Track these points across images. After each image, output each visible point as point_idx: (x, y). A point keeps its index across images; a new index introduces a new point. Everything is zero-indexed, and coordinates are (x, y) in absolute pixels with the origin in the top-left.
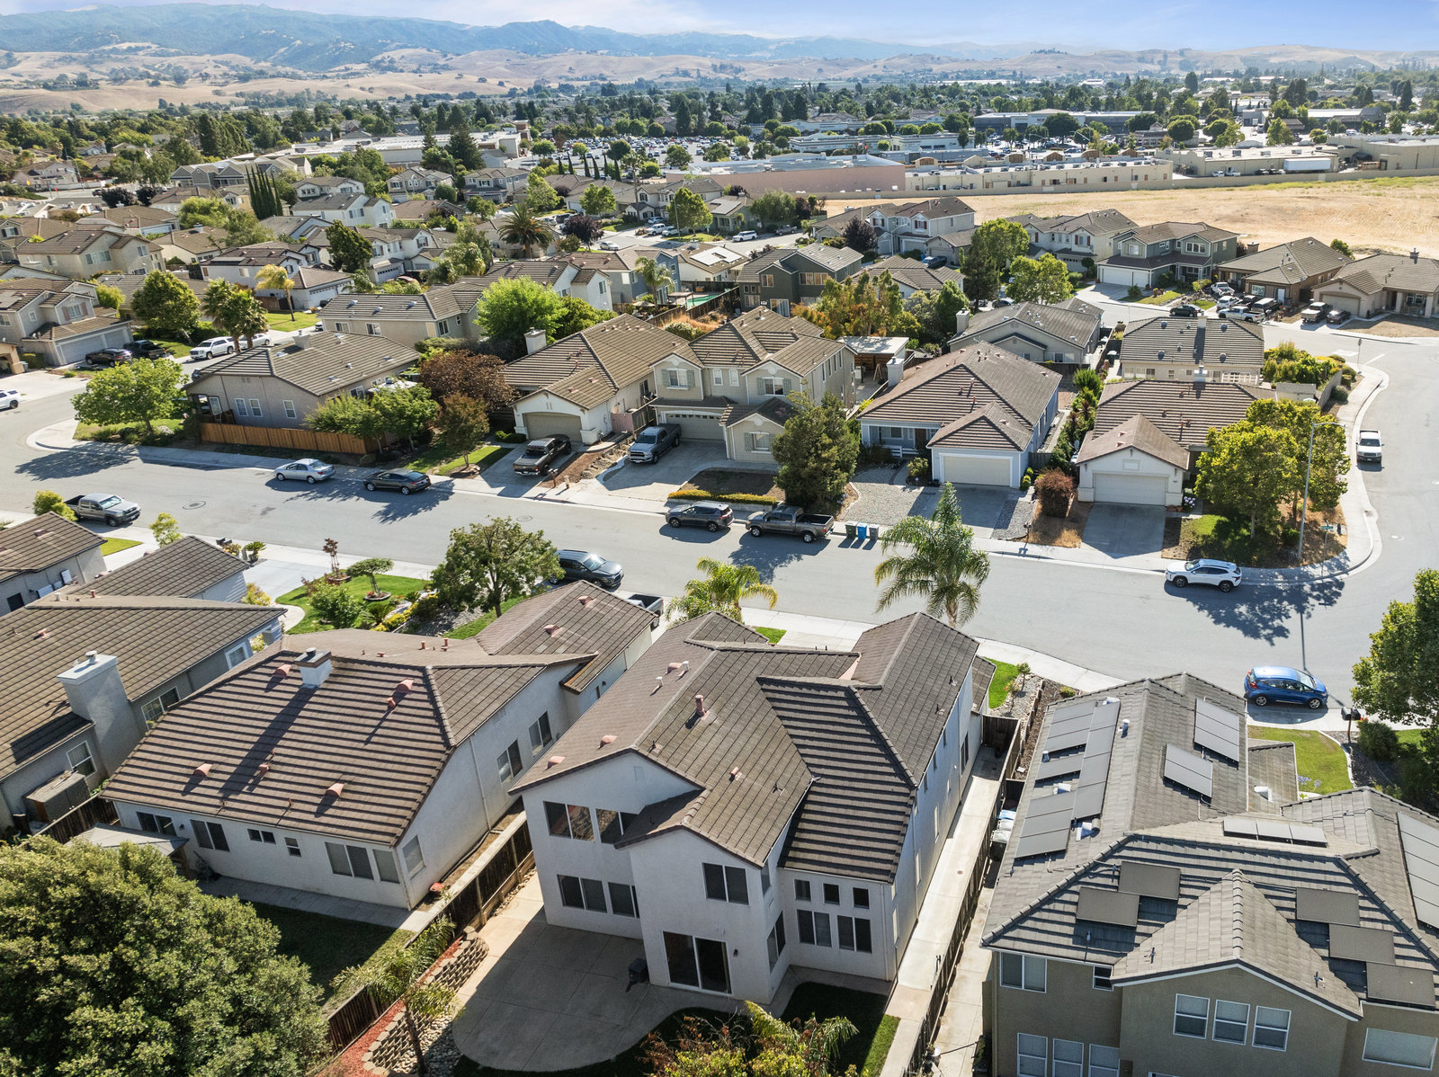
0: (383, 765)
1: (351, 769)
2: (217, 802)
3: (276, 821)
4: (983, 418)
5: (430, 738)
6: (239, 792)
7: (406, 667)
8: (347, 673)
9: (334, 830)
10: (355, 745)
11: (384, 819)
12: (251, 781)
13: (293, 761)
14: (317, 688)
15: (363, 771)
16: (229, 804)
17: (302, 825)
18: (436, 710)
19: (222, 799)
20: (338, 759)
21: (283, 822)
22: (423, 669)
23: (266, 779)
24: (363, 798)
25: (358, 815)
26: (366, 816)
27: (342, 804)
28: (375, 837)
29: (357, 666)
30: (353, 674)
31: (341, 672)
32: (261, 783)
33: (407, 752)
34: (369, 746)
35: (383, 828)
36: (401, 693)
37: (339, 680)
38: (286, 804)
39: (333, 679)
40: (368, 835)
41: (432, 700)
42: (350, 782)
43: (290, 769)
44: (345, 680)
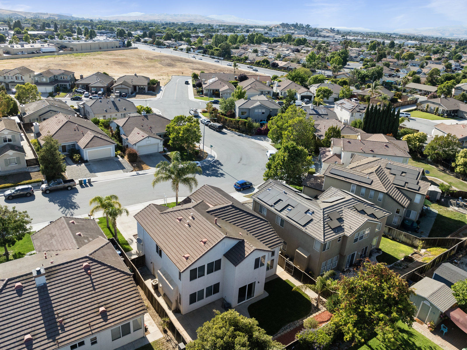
0: (111, 293)
1: (100, 301)
2: (52, 344)
3: (90, 333)
4: (95, 136)
5: (118, 276)
6: (59, 334)
7: (78, 259)
8: (53, 273)
9: (119, 321)
10: (91, 293)
11: (134, 307)
12: (59, 328)
13: (70, 312)
14: (45, 284)
15: (105, 299)
16: (59, 341)
17: (103, 328)
18: (110, 267)
19: (54, 341)
20: (90, 300)
21: (93, 332)
22: (86, 257)
23: (65, 324)
24: (117, 306)
25: (123, 312)
26: (126, 311)
27: (111, 312)
28: (137, 314)
29: (54, 269)
30: (56, 272)
31: (50, 274)
32: (65, 326)
33: (115, 284)
34: (97, 291)
35: (138, 310)
36: (87, 268)
37: (52, 276)
38: (88, 325)
39: (49, 278)
40: (134, 315)
41: (104, 264)
42: (105, 305)
43: (72, 315)
44: (55, 275)
